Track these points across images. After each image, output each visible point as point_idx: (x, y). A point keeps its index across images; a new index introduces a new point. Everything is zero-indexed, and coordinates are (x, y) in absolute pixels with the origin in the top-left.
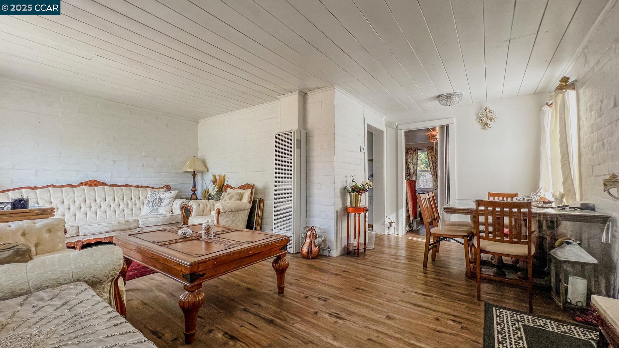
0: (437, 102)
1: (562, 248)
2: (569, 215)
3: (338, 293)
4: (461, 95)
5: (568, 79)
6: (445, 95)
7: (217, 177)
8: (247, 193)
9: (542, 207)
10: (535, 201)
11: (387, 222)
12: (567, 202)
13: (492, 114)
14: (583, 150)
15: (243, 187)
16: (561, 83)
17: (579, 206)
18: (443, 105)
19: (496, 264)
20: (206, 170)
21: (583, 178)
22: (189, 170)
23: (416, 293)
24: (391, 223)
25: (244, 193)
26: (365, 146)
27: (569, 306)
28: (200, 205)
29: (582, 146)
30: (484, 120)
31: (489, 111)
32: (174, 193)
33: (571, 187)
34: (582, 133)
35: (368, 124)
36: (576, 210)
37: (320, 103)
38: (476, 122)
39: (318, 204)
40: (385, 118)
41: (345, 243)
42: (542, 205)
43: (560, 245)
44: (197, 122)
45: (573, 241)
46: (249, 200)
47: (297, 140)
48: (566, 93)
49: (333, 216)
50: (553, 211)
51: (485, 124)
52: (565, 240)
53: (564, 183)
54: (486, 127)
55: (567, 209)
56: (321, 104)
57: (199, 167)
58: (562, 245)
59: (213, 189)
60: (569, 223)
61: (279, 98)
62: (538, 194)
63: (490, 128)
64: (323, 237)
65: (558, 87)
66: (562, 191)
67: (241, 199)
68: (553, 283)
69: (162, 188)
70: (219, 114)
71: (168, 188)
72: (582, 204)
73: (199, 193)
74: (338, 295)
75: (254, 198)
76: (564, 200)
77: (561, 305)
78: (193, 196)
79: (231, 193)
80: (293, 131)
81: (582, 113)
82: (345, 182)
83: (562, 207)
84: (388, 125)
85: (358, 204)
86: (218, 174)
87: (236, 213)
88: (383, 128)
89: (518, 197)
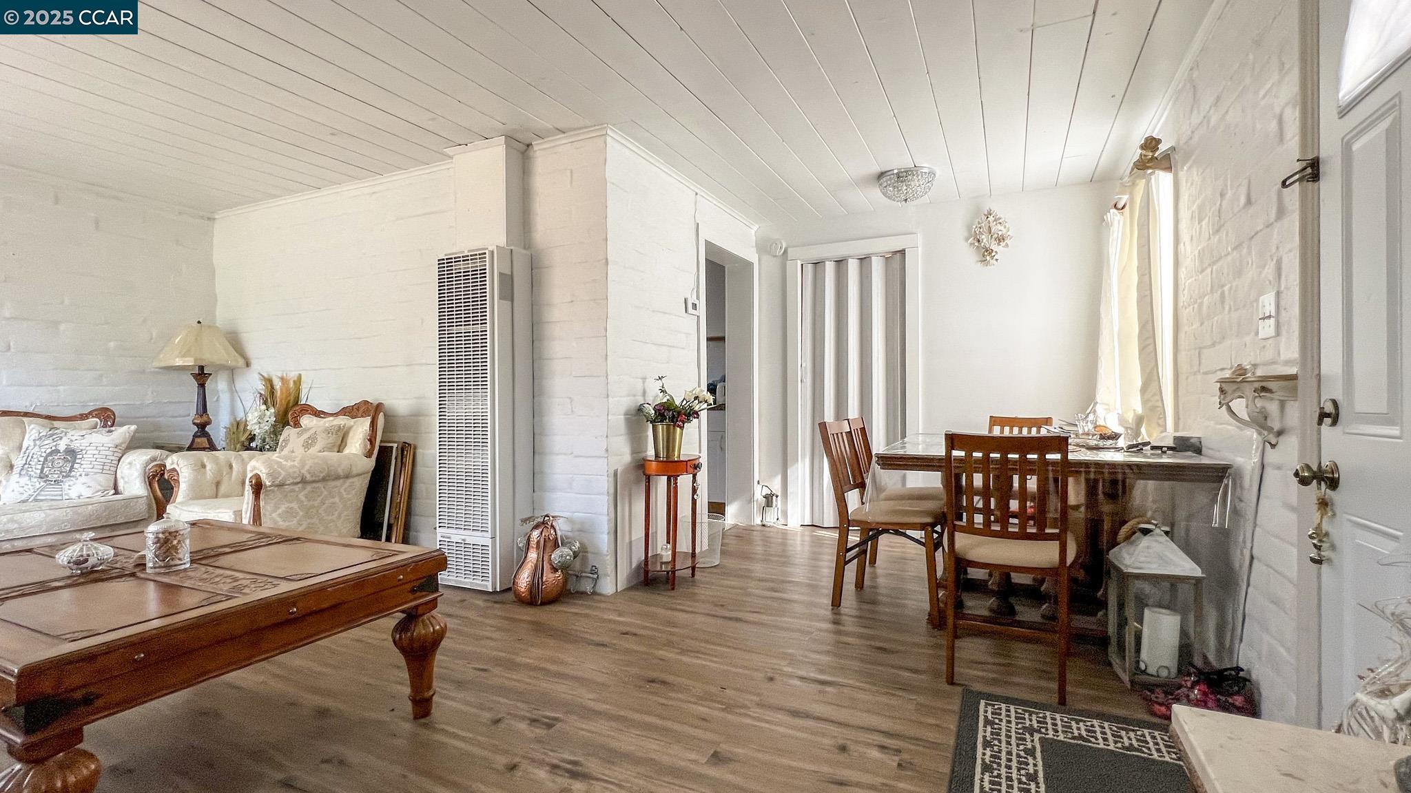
0: (876, 193)
1: (1132, 543)
2: (1150, 465)
3: (594, 700)
4: (932, 173)
5: (1158, 141)
6: (896, 171)
7: (278, 385)
8: (360, 428)
9: (1097, 448)
10: (1083, 434)
11: (759, 494)
12: (1150, 435)
13: (1002, 228)
14: (1185, 314)
15: (352, 411)
16: (1144, 152)
17: (1171, 443)
18: (889, 198)
19: (995, 588)
20: (241, 362)
21: (1182, 378)
22: (179, 362)
23: (802, 678)
24: (769, 499)
25: (350, 428)
26: (698, 298)
27: (1143, 678)
28: (204, 466)
29: (1181, 304)
30: (984, 241)
31: (995, 220)
32: (122, 433)
33: (1157, 401)
34: (1182, 274)
35: (708, 243)
36: (1165, 452)
37: (569, 174)
38: (966, 245)
39: (565, 454)
40: (755, 229)
41: (639, 555)
42: (1097, 443)
43: (1128, 538)
44: (209, 219)
45: (1156, 525)
46: (365, 446)
47: (501, 274)
48: (1153, 177)
49: (604, 484)
50: (1118, 457)
51: (987, 251)
52: (1139, 523)
53: (1144, 390)
54: (988, 258)
55: (1146, 450)
56: (572, 176)
57: (215, 353)
58: (1133, 538)
59: (258, 419)
60: (1151, 484)
61: (451, 154)
62: (1091, 417)
63: (997, 260)
64: (578, 544)
65: (1138, 163)
66: (1140, 411)
67: (341, 447)
68: (1112, 629)
69: (83, 417)
70: (275, 196)
71: (106, 417)
72: (1176, 438)
73: (218, 431)
74: (592, 704)
75: (381, 441)
76: (1143, 430)
77: (1126, 678)
78: (198, 440)
79: (309, 429)
80: (490, 249)
81: (1183, 226)
82: (640, 392)
83: (1136, 446)
84: (764, 247)
85: (674, 451)
86: (280, 374)
87: (320, 485)
88: (751, 255)
89: (1051, 425)
